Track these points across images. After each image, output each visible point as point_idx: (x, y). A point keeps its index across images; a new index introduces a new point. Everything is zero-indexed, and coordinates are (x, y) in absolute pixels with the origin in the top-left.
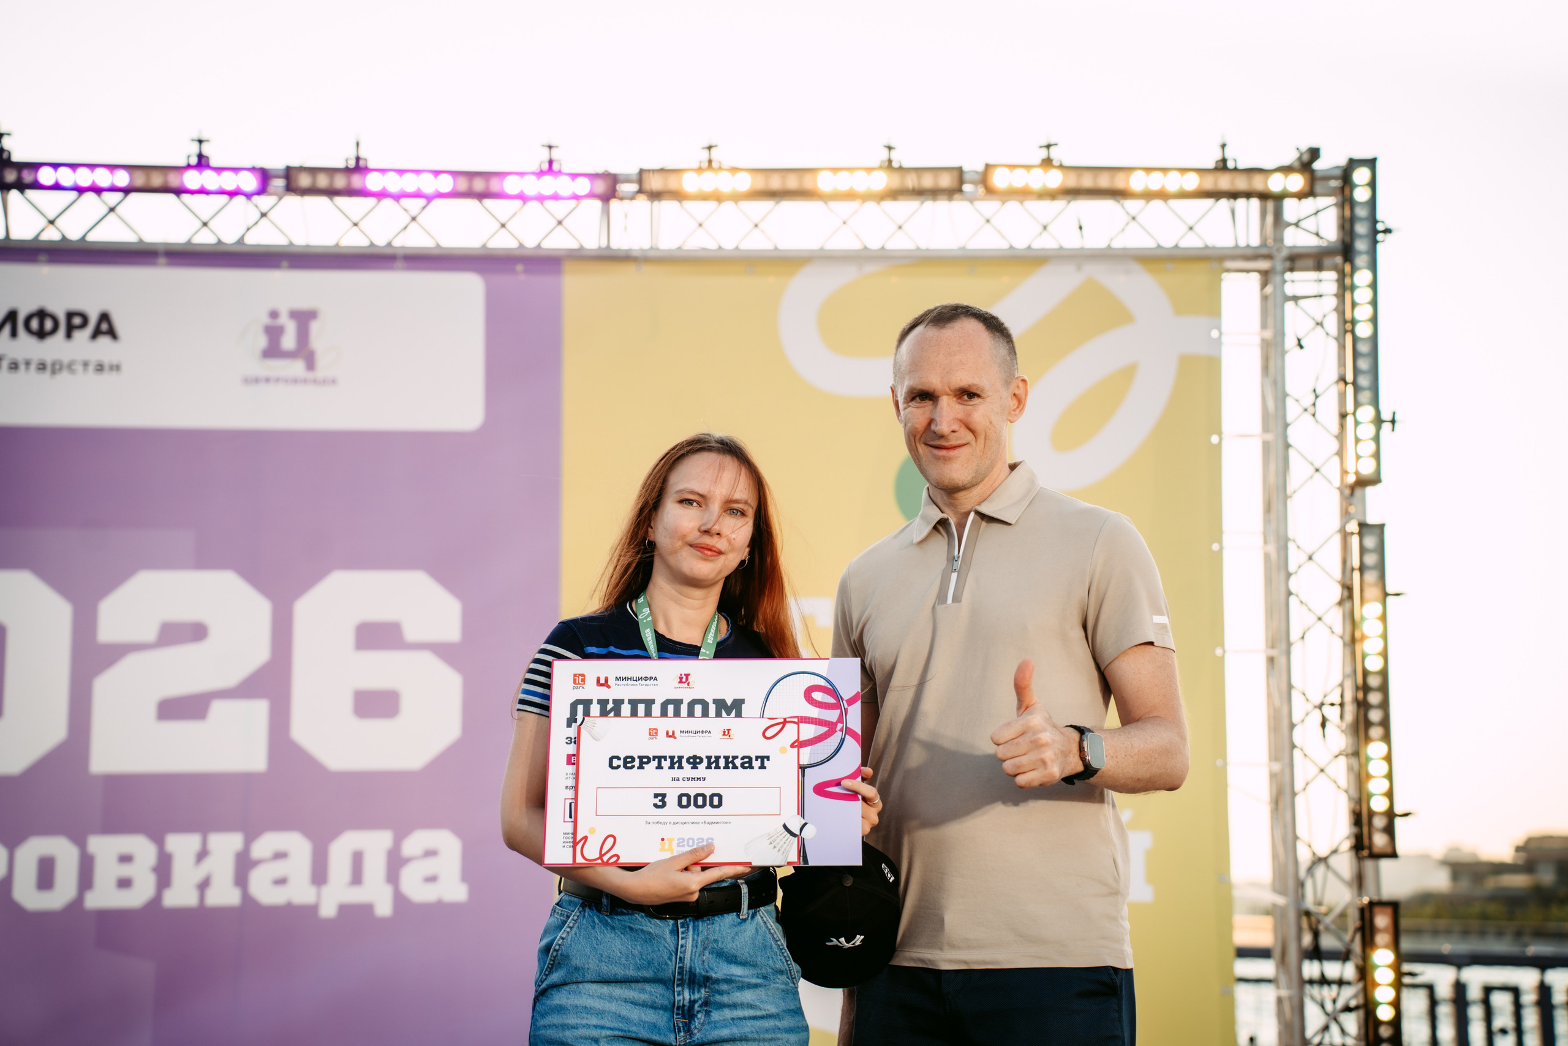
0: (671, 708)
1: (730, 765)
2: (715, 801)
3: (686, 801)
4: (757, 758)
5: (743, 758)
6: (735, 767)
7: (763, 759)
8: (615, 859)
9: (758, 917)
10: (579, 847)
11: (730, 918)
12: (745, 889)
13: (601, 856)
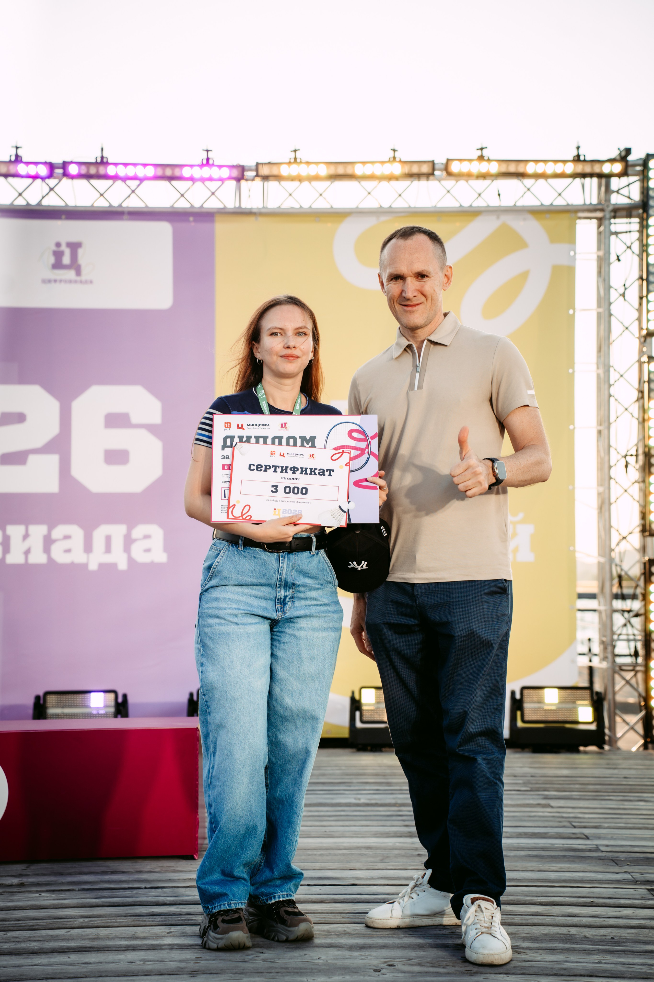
0: (277, 441)
1: (313, 473)
2: (304, 491)
3: (288, 490)
4: (327, 470)
5: (320, 470)
6: (315, 474)
7: (330, 471)
8: (249, 517)
9: (320, 554)
10: (230, 510)
11: (306, 553)
12: (314, 539)
13: (242, 515)
